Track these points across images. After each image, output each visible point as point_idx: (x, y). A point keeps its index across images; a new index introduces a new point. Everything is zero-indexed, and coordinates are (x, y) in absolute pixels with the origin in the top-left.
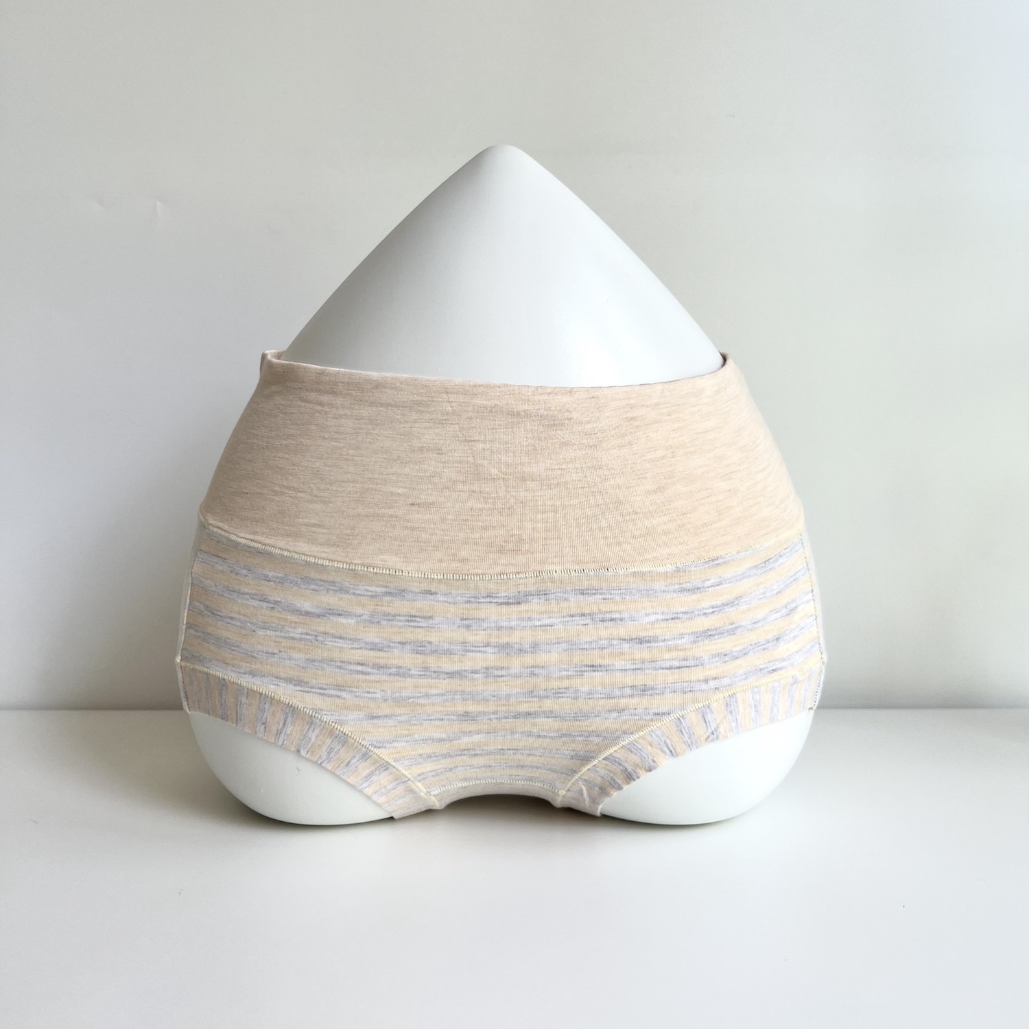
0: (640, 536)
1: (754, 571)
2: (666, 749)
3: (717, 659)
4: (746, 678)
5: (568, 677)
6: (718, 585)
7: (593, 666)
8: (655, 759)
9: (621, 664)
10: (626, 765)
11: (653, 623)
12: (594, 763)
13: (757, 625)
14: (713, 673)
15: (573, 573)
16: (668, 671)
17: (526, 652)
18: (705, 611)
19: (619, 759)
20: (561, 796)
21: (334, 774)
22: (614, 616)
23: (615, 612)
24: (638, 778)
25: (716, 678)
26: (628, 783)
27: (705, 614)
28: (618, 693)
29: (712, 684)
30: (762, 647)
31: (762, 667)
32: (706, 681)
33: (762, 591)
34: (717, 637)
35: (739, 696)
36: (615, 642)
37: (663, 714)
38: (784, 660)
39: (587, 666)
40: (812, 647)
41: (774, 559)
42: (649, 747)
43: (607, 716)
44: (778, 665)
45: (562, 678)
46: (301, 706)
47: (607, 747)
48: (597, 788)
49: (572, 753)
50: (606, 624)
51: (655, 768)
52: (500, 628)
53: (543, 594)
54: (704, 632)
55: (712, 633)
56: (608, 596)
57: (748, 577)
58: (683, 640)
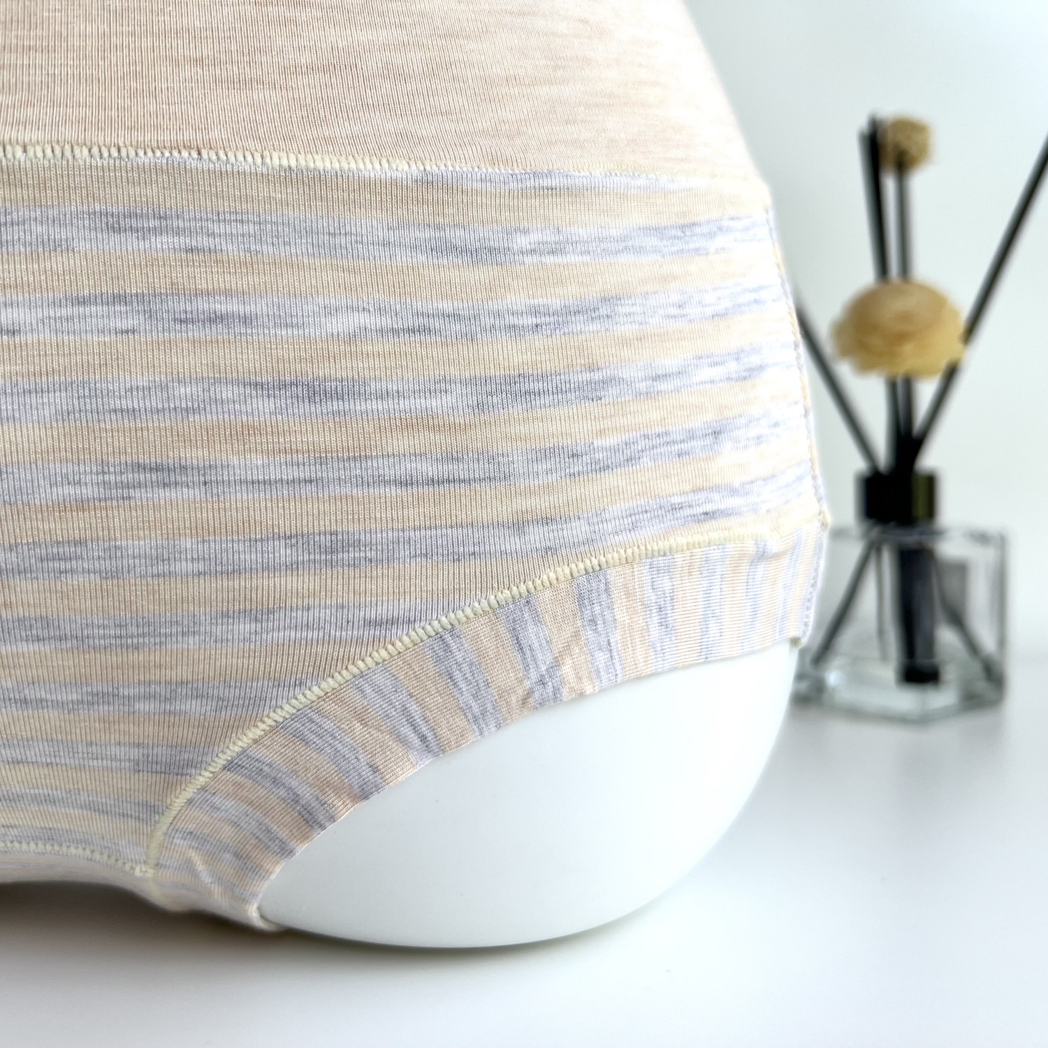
0: (311, 69)
1: (653, 241)
2: (406, 730)
3: (549, 464)
4: (634, 527)
5: (81, 505)
6: (553, 252)
7: (157, 468)
8: (379, 761)
9: (256, 463)
10: (294, 783)
11: (352, 338)
12: (201, 780)
13: (663, 386)
14: (539, 504)
16: (402, 491)
18: (514, 320)
19: (270, 765)
22: (221, 307)
23: (228, 293)
24: (332, 819)
25: (546, 521)
26: (305, 837)
27: (513, 327)
28: (249, 557)
29: (537, 536)
31: (677, 500)
32: (518, 526)
33: (675, 298)
34: (548, 400)
35: (612, 574)
36: (227, 393)
37: (393, 622)
38: (733, 492)
39: (139, 467)
41: (705, 229)
42: (358, 727)
43: (218, 630)
45: (63, 507)
47: (238, 725)
48: (227, 856)
49: (135, 753)
50: (195, 332)
51: (377, 788)
54: (511, 381)
55: (534, 386)
56: (204, 242)
57: (640, 250)
58: (448, 400)
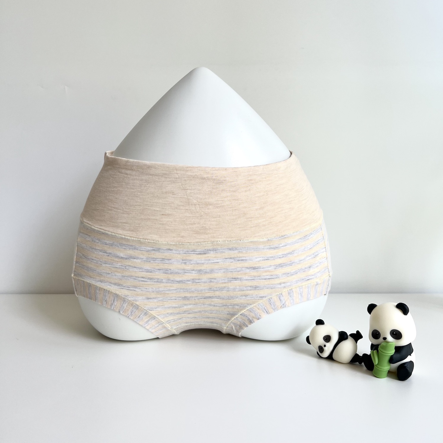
0: (254, 227)
1: (300, 240)
2: (265, 311)
3: (285, 275)
4: (297, 283)
5: (225, 283)
6: (285, 246)
7: (235, 278)
8: (261, 315)
9: (247, 277)
10: (249, 317)
11: (259, 261)
12: (237, 316)
13: (301, 262)
14: (283, 281)
15: (226, 242)
16: (265, 280)
17: (208, 273)
19: (246, 315)
20: (225, 329)
21: (133, 321)
22: (243, 258)
24: (254, 322)
25: (284, 283)
26: (250, 324)
27: (280, 257)
28: (245, 289)
29: (283, 285)
30: (303, 271)
31: (303, 278)
32: (280, 284)
33: (303, 248)
34: (284, 267)
35: (293, 290)
36: (244, 269)
37: (263, 297)
38: (312, 275)
39: (232, 278)
40: (325, 270)
41: (309, 235)
42: (258, 310)
43: (241, 298)
44: (310, 277)
45: (223, 283)
46: (120, 294)
47: (241, 310)
48: (238, 326)
49: (228, 312)
50: (240, 262)
51: (260, 318)
52: (198, 264)
53: (215, 250)
54: (279, 265)
55: (283, 265)
56: (241, 251)
57: (298, 243)
58: (271, 268)
